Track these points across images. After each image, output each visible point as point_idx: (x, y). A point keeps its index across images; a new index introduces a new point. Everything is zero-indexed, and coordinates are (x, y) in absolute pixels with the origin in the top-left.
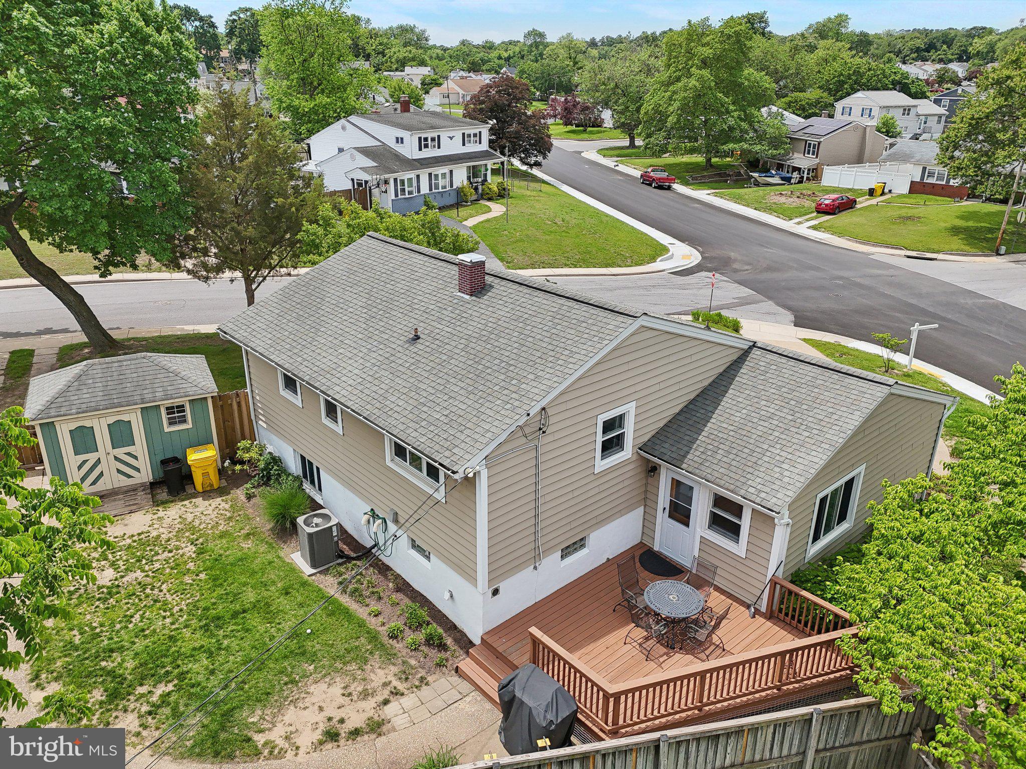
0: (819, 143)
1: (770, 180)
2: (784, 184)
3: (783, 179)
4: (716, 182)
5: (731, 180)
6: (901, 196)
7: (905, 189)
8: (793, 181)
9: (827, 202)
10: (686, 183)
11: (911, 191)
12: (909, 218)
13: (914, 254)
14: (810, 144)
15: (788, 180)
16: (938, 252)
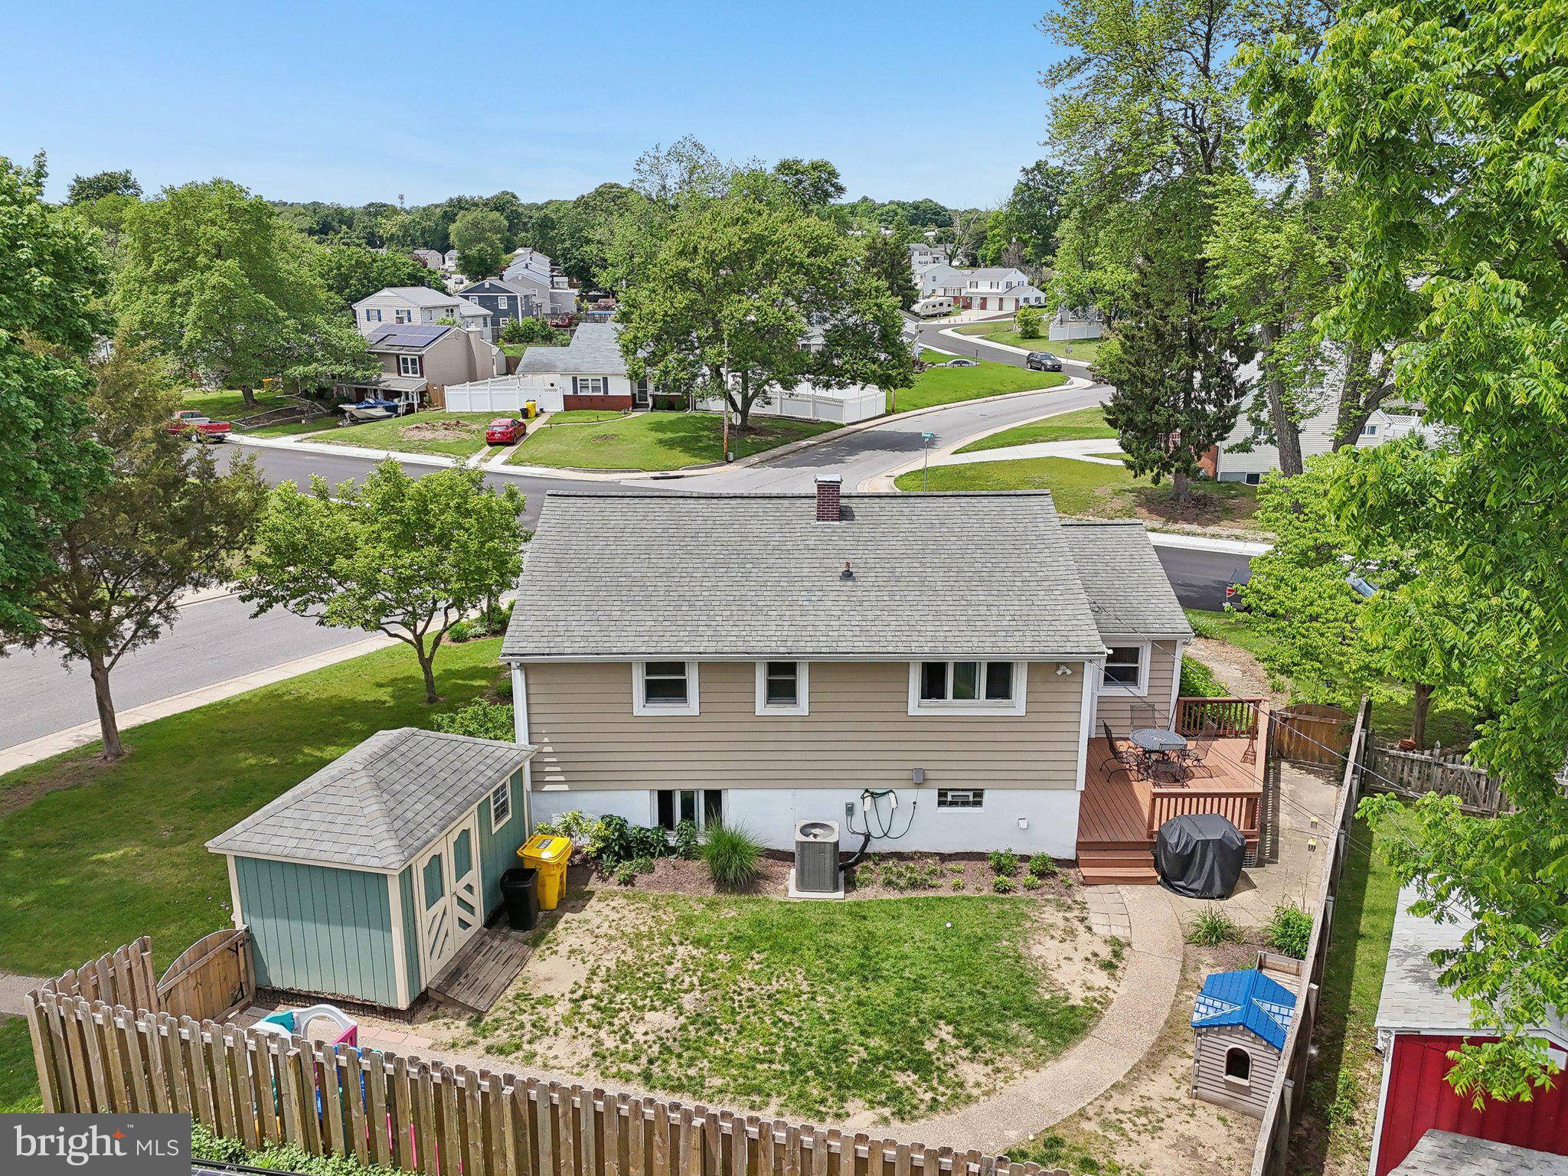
0: (421, 358)
1: (372, 412)
2: (390, 417)
3: (387, 409)
4: (282, 423)
5: (307, 419)
6: (557, 414)
7: (559, 406)
8: (400, 410)
9: (499, 429)
10: (240, 431)
11: (567, 408)
12: (605, 437)
13: (657, 474)
14: (405, 360)
15: (393, 409)
16: (677, 469)
